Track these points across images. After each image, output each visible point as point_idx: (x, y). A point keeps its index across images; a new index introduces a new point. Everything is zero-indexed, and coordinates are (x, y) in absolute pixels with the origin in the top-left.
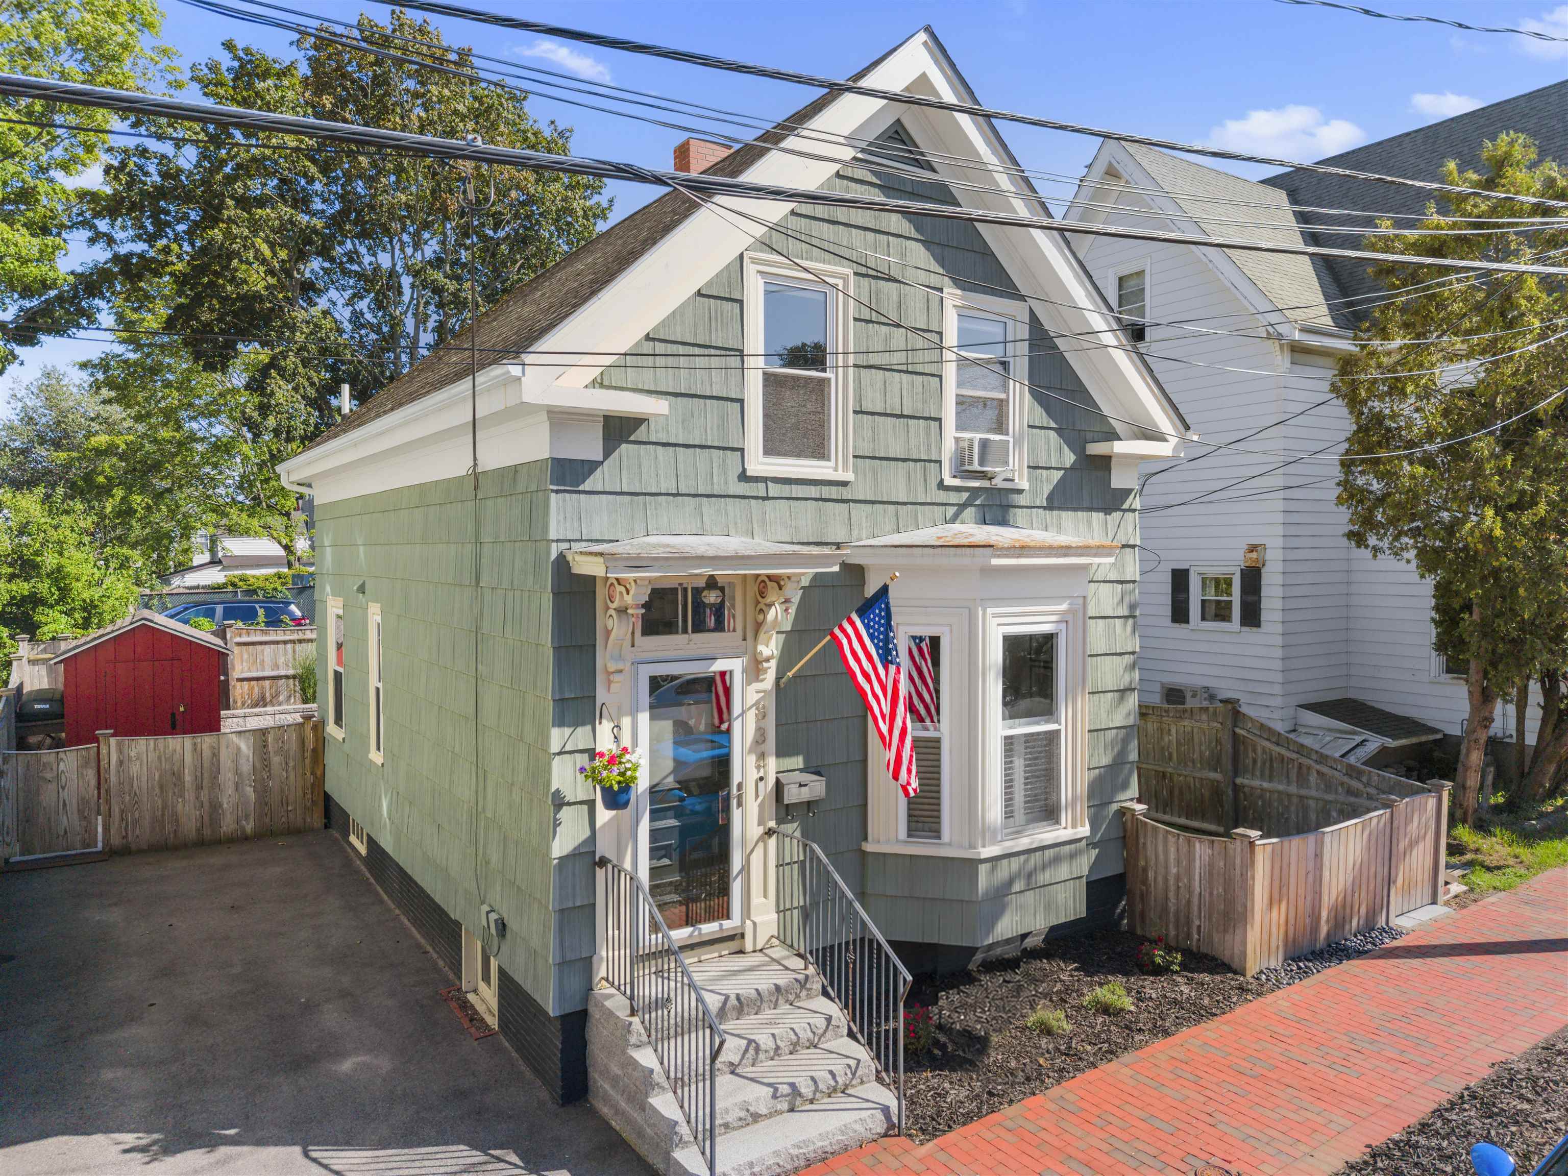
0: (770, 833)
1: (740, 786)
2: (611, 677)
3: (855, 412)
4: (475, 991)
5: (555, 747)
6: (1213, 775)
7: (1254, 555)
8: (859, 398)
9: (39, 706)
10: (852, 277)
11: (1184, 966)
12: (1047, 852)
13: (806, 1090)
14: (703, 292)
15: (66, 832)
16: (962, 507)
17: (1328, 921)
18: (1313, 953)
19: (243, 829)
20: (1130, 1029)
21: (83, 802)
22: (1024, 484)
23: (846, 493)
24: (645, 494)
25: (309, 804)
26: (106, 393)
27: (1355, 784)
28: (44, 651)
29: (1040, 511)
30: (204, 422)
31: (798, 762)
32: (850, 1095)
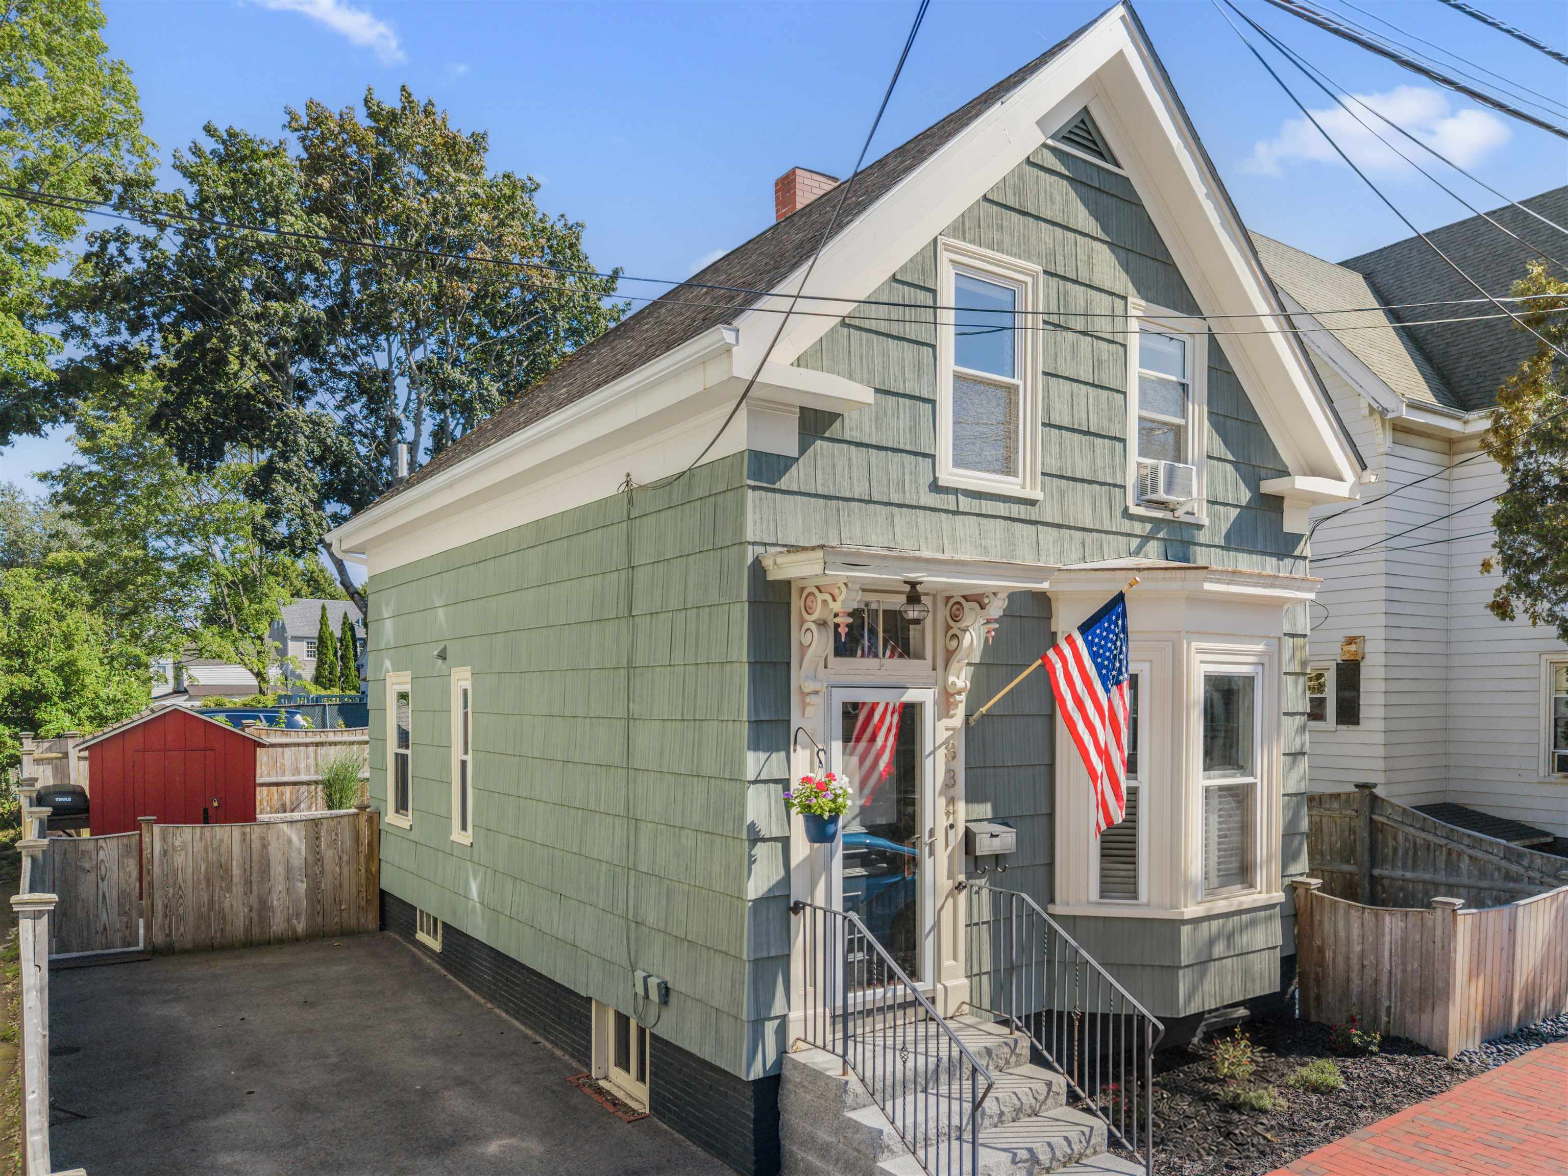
0: (959, 887)
1: (932, 833)
2: (808, 699)
3: (1044, 424)
4: (606, 1078)
5: (751, 775)
6: (1346, 868)
7: (1353, 648)
8: (1047, 409)
9: (60, 799)
10: (1041, 275)
11: (1383, 1047)
12: (1244, 917)
13: (1044, 1157)
14: (898, 277)
15: (105, 929)
16: (1146, 539)
17: (1519, 1001)
18: (1507, 1037)
19: (294, 931)
20: (1351, 1106)
21: (123, 895)
22: (1205, 521)
23: (1033, 513)
24: (838, 498)
25: (363, 903)
26: (66, 508)
27: (1514, 868)
28: (49, 749)
29: (1218, 550)
30: (171, 541)
31: (986, 810)
32: (1086, 1165)
